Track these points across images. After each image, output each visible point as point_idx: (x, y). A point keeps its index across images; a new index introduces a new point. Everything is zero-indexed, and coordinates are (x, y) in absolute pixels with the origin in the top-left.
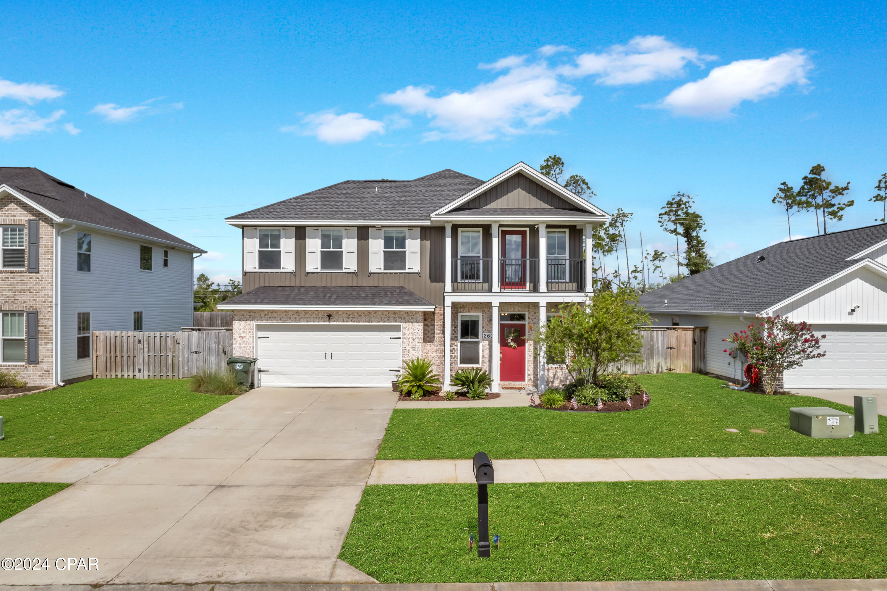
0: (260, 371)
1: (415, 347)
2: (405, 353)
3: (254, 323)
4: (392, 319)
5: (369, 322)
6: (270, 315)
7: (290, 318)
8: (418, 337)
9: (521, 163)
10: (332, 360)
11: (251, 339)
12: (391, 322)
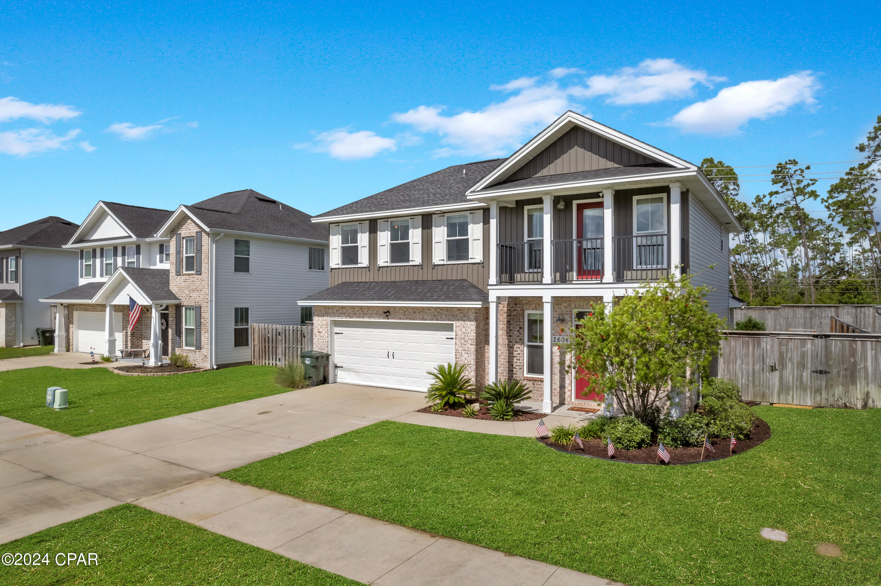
0: (336, 367)
1: (467, 349)
2: (458, 357)
3: (328, 319)
4: (444, 316)
5: (423, 320)
6: (340, 311)
7: (356, 314)
8: (471, 338)
9: (569, 113)
10: (394, 360)
11: (326, 335)
12: (444, 320)
